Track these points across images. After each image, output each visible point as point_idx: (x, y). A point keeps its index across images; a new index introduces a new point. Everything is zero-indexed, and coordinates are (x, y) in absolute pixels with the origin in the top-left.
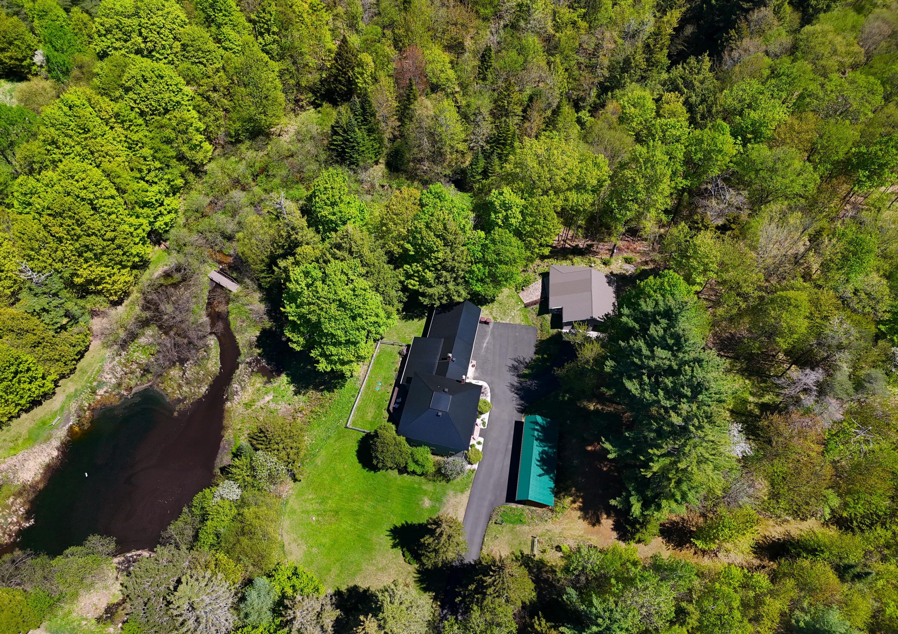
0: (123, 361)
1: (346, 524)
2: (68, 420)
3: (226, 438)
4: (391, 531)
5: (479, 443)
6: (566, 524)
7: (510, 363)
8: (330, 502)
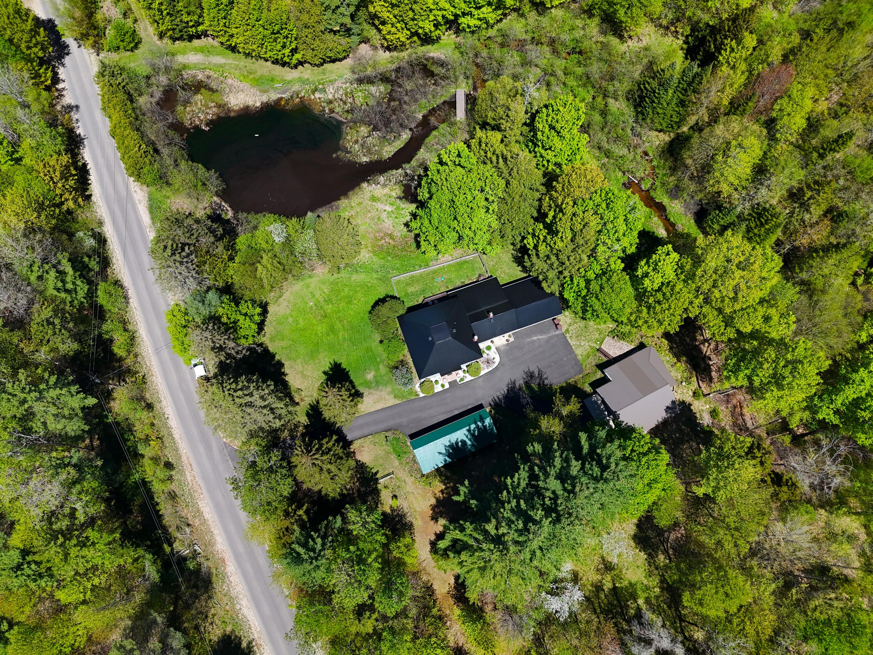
0: (348, 90)
1: (321, 329)
2: (284, 93)
3: (339, 202)
4: (336, 363)
5: (443, 386)
6: (419, 493)
7: (533, 368)
8: (330, 306)
